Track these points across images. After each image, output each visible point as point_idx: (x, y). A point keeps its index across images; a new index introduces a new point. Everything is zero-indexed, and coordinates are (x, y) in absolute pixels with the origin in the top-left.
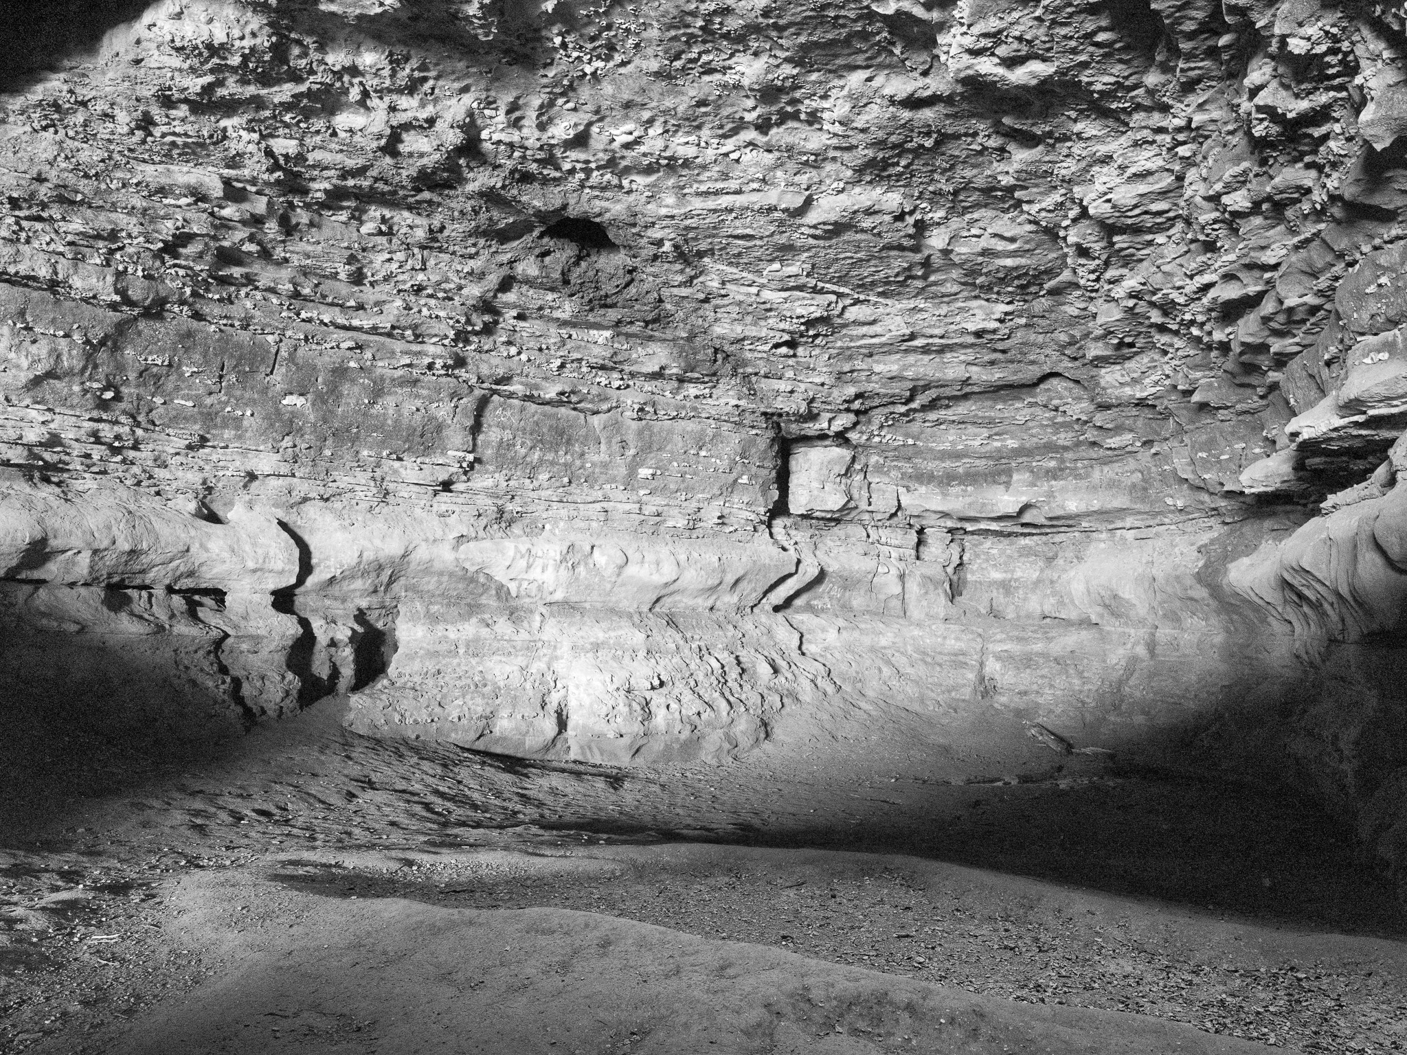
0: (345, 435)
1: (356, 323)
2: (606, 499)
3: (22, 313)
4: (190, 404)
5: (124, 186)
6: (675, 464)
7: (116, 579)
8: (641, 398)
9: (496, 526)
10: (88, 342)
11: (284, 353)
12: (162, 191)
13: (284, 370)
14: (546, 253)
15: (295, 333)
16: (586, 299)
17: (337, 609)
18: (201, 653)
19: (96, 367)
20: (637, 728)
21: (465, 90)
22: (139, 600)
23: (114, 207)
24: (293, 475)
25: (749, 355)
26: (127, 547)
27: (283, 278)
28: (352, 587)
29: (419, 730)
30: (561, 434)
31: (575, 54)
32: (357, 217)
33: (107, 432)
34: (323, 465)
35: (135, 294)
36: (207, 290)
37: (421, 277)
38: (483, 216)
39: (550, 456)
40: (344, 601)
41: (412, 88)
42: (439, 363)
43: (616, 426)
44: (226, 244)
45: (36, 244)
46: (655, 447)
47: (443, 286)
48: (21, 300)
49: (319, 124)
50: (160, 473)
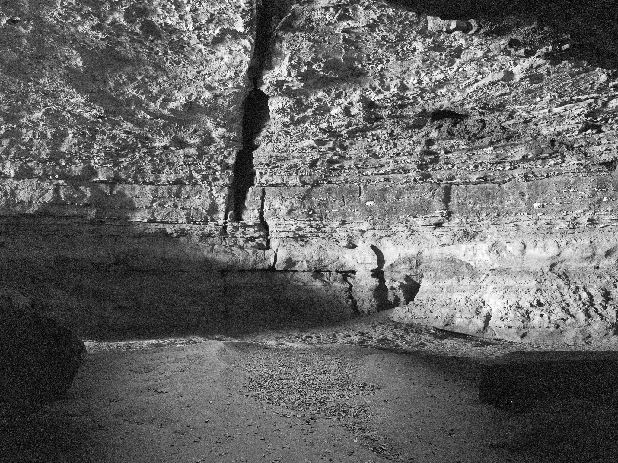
0: (392, 212)
1: (381, 172)
2: (518, 220)
3: (280, 194)
4: (336, 211)
5: (293, 151)
6: (554, 198)
7: (317, 269)
8: (523, 171)
9: (465, 239)
10: (299, 198)
11: (362, 188)
12: (303, 149)
13: (363, 193)
14: (439, 127)
15: (364, 180)
16: (467, 138)
17: (397, 276)
18: (343, 292)
19: (304, 205)
20: (519, 324)
21: (355, 90)
22: (326, 275)
23: (293, 158)
24: (375, 229)
25: (571, 139)
26: (316, 259)
27: (351, 163)
28: (402, 267)
29: (420, 321)
30: (489, 195)
31: (370, 66)
32: (364, 137)
33: (313, 224)
34: (386, 224)
35: (307, 181)
36: (331, 174)
37: (395, 150)
38: (401, 123)
39: (484, 206)
40: (400, 273)
41: (339, 96)
42: (417, 178)
43: (516, 186)
44: (328, 158)
45: (277, 174)
46: (540, 192)
47: (405, 150)
48: (279, 190)
49: (327, 116)
50: (335, 234)
